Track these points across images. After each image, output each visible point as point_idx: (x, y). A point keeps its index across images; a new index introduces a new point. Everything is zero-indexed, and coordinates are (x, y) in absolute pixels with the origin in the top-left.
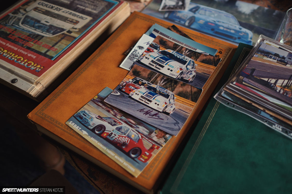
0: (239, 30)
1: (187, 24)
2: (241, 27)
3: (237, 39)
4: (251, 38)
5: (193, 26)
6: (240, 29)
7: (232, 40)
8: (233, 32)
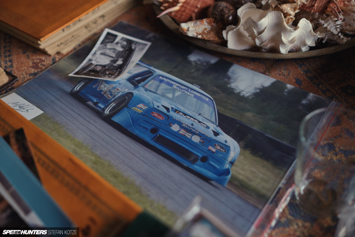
0: (211, 135)
1: (107, 112)
2: (219, 130)
3: (199, 162)
4: (232, 163)
5: (116, 119)
6: (216, 134)
7: (186, 164)
8: (196, 139)
